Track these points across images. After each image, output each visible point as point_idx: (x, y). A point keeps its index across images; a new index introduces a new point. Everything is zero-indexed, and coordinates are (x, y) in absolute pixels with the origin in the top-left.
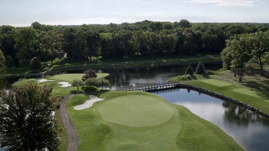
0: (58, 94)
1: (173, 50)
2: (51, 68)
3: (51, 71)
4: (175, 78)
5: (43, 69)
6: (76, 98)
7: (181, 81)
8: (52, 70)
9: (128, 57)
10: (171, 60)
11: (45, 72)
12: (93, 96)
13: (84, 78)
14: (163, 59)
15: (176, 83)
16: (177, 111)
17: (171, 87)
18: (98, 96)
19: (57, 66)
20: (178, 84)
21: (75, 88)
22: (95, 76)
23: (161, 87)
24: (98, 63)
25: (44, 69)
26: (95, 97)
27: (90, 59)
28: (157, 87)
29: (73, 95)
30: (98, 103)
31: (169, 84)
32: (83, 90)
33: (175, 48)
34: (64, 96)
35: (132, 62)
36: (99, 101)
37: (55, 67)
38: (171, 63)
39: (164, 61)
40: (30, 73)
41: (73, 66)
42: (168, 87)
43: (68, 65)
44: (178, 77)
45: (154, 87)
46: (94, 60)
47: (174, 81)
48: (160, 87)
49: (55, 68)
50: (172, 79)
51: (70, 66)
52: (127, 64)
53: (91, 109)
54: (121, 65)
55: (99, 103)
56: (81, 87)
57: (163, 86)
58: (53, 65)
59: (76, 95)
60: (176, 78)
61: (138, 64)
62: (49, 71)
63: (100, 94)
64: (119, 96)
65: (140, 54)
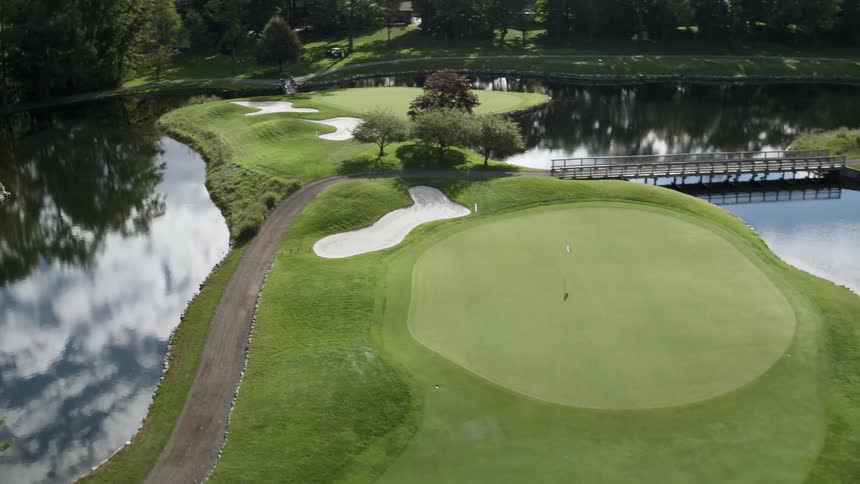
0: (280, 173)
1: (830, 23)
2: (340, 64)
3: (335, 72)
4: (827, 139)
5: (309, 62)
6: (346, 197)
7: (848, 156)
8: (340, 72)
9: (645, 38)
10: (817, 61)
11: (312, 75)
12: (430, 190)
13: (418, 105)
14: (788, 56)
15: (828, 160)
16: (813, 323)
17: (801, 175)
18: (452, 196)
19: (368, 55)
20: (837, 166)
21: (370, 151)
22: (469, 103)
23: (755, 174)
24: (527, 52)
25: (314, 65)
26: (436, 199)
27: (499, 38)
28: (738, 173)
29: (343, 182)
30: (431, 228)
31: (793, 161)
32: (398, 160)
33: (840, 15)
34: (302, 183)
35: (657, 57)
36: (443, 223)
37: (357, 59)
38: (815, 74)
39: (790, 62)
40: (255, 77)
41: (426, 58)
42: (788, 176)
43: (408, 55)
44: (843, 136)
45: (725, 173)
46: (516, 40)
47: (818, 152)
48: (752, 172)
49: (356, 61)
50: (811, 142)
51: (415, 57)
52: (637, 63)
53: (386, 259)
54: (613, 67)
55: (436, 231)
56: (395, 146)
57: (767, 172)
58: (350, 51)
59: (354, 181)
60: (830, 136)
61: (680, 67)
62: (330, 71)
63: (462, 187)
64: (546, 202)
65: (695, 29)
